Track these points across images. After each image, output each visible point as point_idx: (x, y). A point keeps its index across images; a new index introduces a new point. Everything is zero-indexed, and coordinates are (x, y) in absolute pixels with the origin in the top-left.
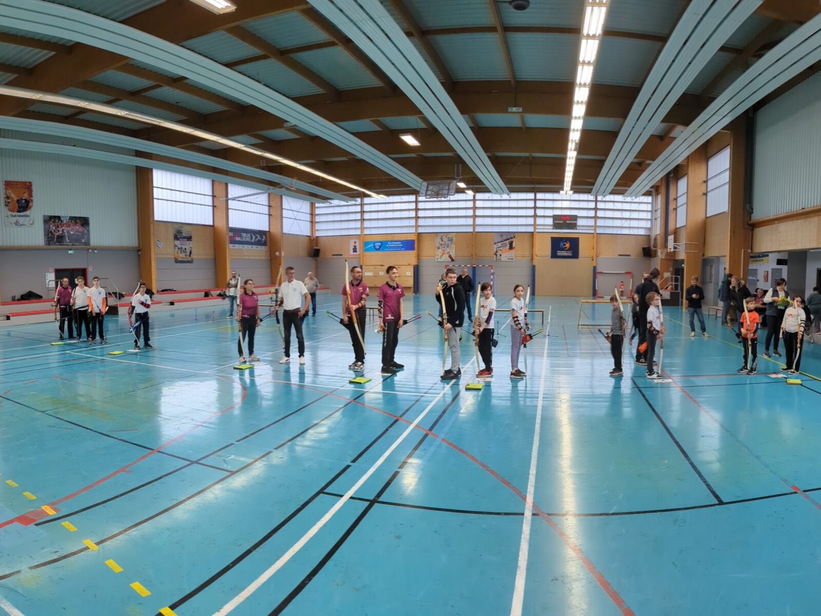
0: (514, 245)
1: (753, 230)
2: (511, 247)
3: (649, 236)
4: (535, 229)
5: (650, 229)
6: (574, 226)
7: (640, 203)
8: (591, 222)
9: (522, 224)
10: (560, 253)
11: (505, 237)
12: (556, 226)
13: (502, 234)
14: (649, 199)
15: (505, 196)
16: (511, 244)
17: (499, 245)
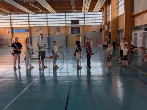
0: (60, 30)
1: (134, 18)
2: (59, 31)
3: (102, 25)
4: (66, 25)
5: (102, 23)
6: (78, 23)
7: (98, 14)
8: (83, 22)
9: (62, 23)
10: (74, 32)
11: (57, 28)
12: (72, 24)
13: (56, 27)
14: (101, 13)
15: (56, 15)
16: (59, 30)
17: (55, 30)
